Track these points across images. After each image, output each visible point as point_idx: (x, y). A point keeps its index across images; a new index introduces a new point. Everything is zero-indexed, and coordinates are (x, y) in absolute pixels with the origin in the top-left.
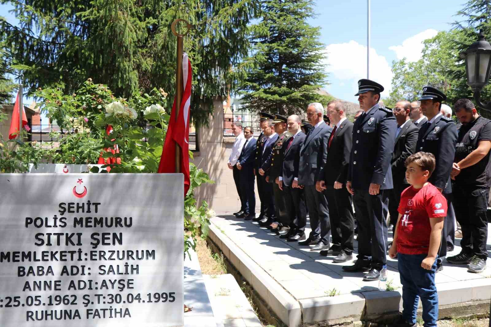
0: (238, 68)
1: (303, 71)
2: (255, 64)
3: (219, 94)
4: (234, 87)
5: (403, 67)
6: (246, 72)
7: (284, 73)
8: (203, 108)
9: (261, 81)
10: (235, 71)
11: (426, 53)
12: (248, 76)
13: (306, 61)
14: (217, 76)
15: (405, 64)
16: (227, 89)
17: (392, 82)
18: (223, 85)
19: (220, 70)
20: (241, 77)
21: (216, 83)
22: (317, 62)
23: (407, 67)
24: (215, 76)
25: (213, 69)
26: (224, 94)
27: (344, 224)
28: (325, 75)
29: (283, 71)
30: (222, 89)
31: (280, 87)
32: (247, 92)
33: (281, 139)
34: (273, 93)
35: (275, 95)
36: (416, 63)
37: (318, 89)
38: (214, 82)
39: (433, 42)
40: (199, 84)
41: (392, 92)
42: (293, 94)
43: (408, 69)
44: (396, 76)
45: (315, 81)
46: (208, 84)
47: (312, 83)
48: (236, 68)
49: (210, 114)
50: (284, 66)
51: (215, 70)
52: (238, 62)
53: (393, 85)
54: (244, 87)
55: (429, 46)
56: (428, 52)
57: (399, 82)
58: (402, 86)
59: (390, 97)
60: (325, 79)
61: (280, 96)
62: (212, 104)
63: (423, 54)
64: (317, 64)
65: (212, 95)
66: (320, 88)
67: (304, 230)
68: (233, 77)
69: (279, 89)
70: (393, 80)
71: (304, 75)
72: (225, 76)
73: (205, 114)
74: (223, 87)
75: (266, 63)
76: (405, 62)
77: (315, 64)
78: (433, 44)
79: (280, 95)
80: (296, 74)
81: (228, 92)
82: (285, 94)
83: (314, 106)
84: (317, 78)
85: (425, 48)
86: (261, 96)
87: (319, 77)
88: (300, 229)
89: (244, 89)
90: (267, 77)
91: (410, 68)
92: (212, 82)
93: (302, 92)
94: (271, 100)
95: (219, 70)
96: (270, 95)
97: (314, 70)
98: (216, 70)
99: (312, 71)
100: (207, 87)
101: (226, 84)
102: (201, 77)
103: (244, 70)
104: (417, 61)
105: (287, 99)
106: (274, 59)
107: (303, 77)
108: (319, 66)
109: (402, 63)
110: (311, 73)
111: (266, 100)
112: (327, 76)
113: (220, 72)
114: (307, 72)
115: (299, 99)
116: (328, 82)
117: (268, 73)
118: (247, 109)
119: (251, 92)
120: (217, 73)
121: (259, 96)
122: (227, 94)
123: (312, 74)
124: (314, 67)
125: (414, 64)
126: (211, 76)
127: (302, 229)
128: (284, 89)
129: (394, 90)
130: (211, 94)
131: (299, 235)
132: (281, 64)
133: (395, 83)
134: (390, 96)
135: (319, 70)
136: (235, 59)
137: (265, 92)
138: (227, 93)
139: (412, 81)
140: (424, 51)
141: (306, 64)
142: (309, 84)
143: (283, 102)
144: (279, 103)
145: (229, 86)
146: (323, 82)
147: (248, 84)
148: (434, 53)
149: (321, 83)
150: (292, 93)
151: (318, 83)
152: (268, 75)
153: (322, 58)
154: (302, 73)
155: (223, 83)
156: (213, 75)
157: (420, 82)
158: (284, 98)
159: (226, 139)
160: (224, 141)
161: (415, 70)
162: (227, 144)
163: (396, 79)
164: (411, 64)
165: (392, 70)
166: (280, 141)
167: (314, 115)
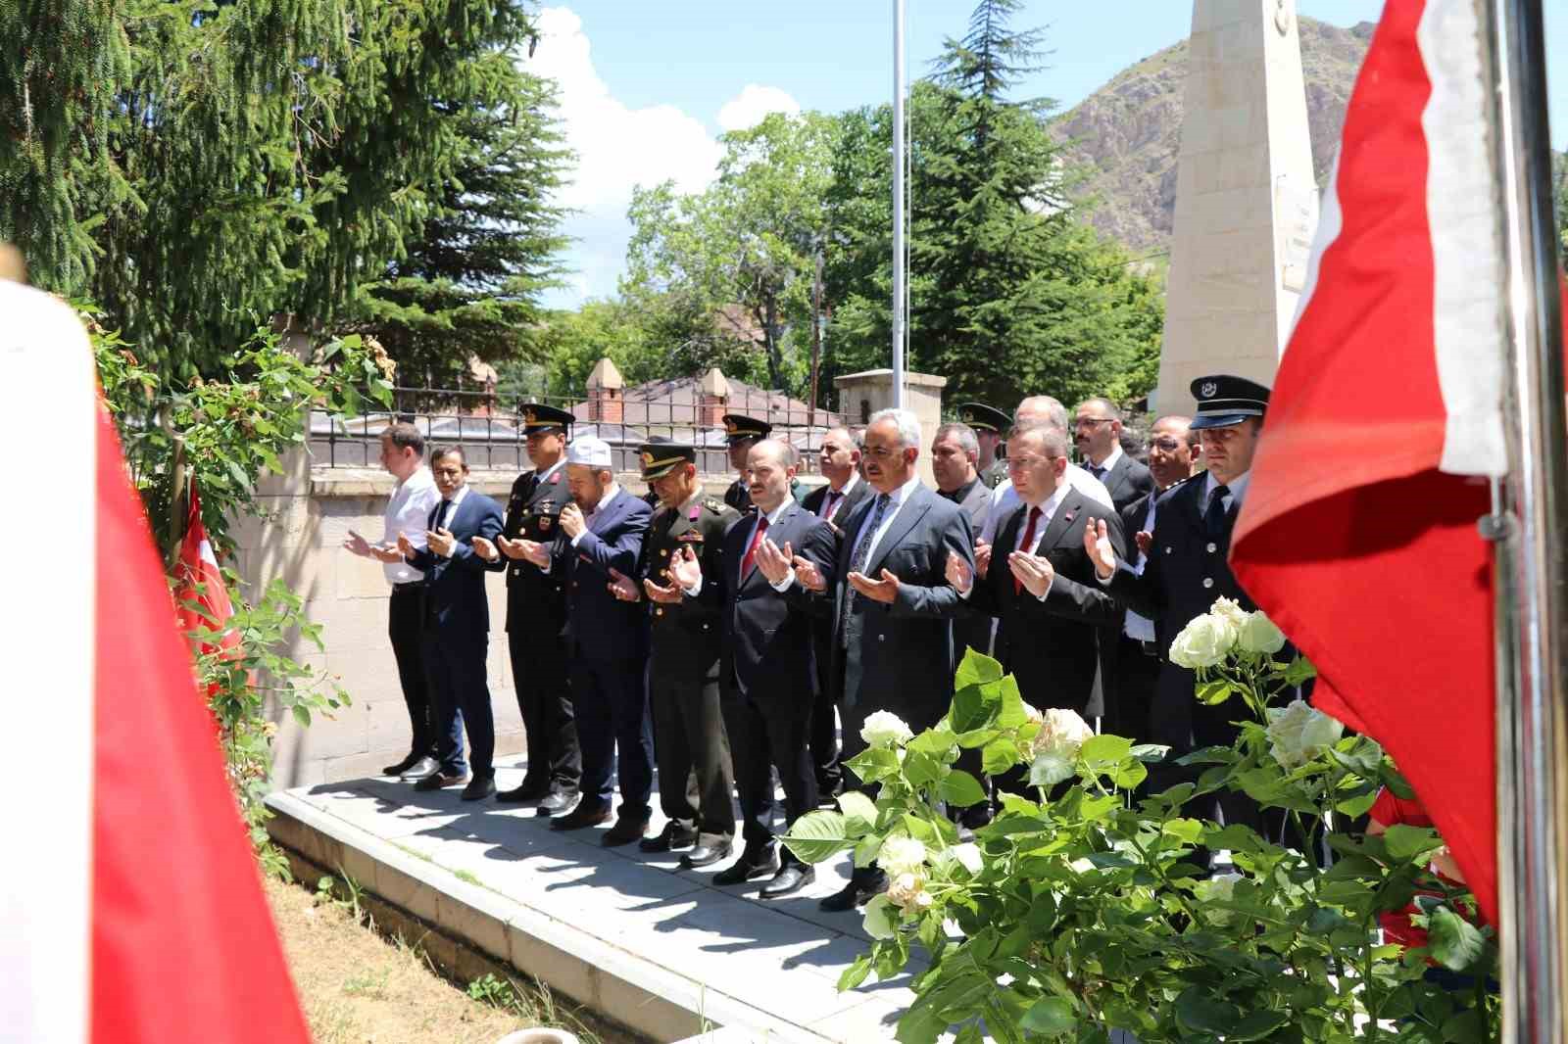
3: (293, 310)
5: (665, 208)
11: (730, 172)
15: (670, 199)
17: (627, 250)
23: (675, 209)
33: (693, 520)
35: (409, 304)
36: (701, 199)
39: (752, 142)
41: (628, 279)
43: (679, 214)
44: (641, 234)
45: (524, 261)
47: (508, 266)
53: (632, 262)
55: (739, 151)
56: (737, 168)
57: (651, 253)
58: (660, 267)
59: (617, 298)
60: (559, 256)
63: (720, 174)
64: (538, 203)
69: (423, 285)
70: (632, 247)
76: (671, 192)
77: (530, 201)
78: (750, 147)
79: (428, 307)
82: (444, 303)
83: (890, 424)
84: (534, 250)
85: (729, 157)
91: (685, 213)
94: (396, 323)
97: (528, 221)
99: (517, 227)
104: (703, 193)
105: (454, 322)
108: (544, 210)
109: (663, 195)
110: (510, 230)
112: (567, 247)
114: (498, 226)
123: (515, 234)
124: (524, 214)
125: (697, 201)
128: (441, 284)
129: (633, 275)
133: (638, 256)
135: (544, 224)
140: (723, 164)
143: (438, 332)
148: (756, 174)
159: (324, 483)
160: (317, 490)
161: (702, 219)
162: (327, 502)
163: (642, 242)
164: (687, 200)
165: (631, 216)
166: (690, 526)
167: (893, 457)
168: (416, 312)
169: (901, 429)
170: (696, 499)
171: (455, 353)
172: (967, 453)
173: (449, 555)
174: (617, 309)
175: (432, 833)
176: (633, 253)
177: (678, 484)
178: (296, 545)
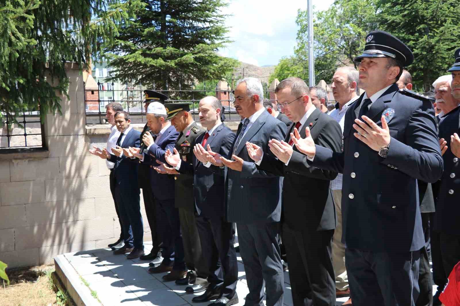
0: (104, 19)
1: (196, 24)
2: (130, 13)
3: (75, 60)
4: (99, 49)
6: (116, 25)
7: (168, 26)
8: (50, 83)
9: (136, 38)
10: (99, 24)
12: (120, 32)
13: (200, 10)
14: (71, 32)
16: (87, 51)
17: (297, 36)
18: (81, 45)
19: (75, 22)
20: (109, 33)
21: (69, 42)
22: (213, 11)
24: (66, 31)
25: (63, 19)
26: (83, 60)
27: (319, 295)
28: (226, 29)
29: (167, 24)
30: (80, 52)
31: (164, 47)
32: (117, 54)
33: (187, 136)
34: (156, 56)
35: (157, 58)
36: (326, 12)
37: (217, 49)
38: (65, 41)
40: (40, 43)
41: (297, 48)
42: (184, 57)
43: (317, 19)
44: (301, 29)
45: (212, 38)
46: (56, 45)
47: (207, 41)
48: (101, 19)
49: (63, 92)
50: (168, 18)
51: (66, 21)
52: (103, 9)
53: (299, 41)
54: (113, 48)
59: (295, 56)
60: (225, 35)
61: (165, 61)
62: (64, 75)
64: (214, 14)
65: (64, 61)
66: (218, 48)
67: (235, 288)
68: (96, 34)
69: (163, 50)
70: (298, 34)
71: (196, 30)
72: (84, 32)
73: (54, 93)
74: (81, 48)
75: (143, 13)
77: (210, 13)
79: (165, 59)
80: (186, 28)
81: (90, 55)
82: (172, 57)
83: (244, 84)
84: (215, 33)
86: (139, 60)
87: (218, 32)
88: (228, 287)
89: (111, 51)
90: (145, 33)
91: (319, 18)
92: (62, 41)
93: (196, 54)
94: (152, 66)
95: (73, 23)
96: (150, 59)
97: (211, 22)
98: (68, 22)
99: (207, 25)
100: (55, 49)
101: (86, 44)
102: (44, 32)
103: (112, 23)
104: (327, 10)
105: (176, 64)
106: (153, 7)
107: (194, 32)
108: (217, 17)
110: (205, 26)
111: (145, 66)
112: (228, 31)
113: (74, 25)
114: (200, 25)
115: (192, 64)
116: (230, 39)
117: (146, 27)
118: (119, 79)
119: (122, 54)
120: (71, 27)
121: (136, 60)
122: (89, 60)
123: (208, 28)
124: (209, 19)
125: (324, 13)
126: (61, 31)
127: (231, 287)
128: (170, 49)
129: (300, 46)
130: (63, 59)
131: (227, 297)
132: (163, 14)
133: (301, 38)
134: (295, 53)
135: (217, 22)
136: (98, 3)
137: (144, 54)
138: (88, 58)
139: (323, 35)
141: (199, 13)
142: (204, 43)
143: (169, 69)
144: (163, 70)
145: (91, 47)
146: (223, 39)
147: (119, 43)
149: (220, 41)
150: (182, 55)
151: (216, 42)
152: (147, 30)
153: (221, 5)
154: (194, 27)
155: (80, 42)
156: (64, 30)
157: (332, 36)
158: (172, 63)
159: (91, 129)
160: (88, 132)
161: (326, 21)
162: (91, 137)
163: (302, 32)
164: (319, 13)
165: (297, 22)
166: (186, 139)
167: (246, 101)
168: (160, 61)
169: (248, 87)
170: (190, 127)
171: (189, 78)
172: (320, 100)
173: (121, 156)
174: (294, 60)
175: (101, 273)
176: (299, 38)
177: (181, 121)
178: (80, 155)
